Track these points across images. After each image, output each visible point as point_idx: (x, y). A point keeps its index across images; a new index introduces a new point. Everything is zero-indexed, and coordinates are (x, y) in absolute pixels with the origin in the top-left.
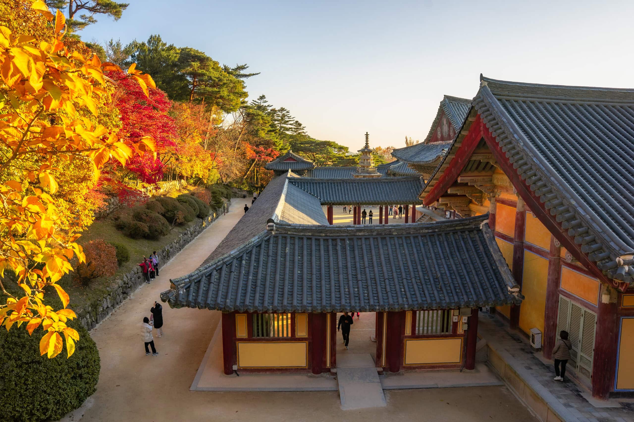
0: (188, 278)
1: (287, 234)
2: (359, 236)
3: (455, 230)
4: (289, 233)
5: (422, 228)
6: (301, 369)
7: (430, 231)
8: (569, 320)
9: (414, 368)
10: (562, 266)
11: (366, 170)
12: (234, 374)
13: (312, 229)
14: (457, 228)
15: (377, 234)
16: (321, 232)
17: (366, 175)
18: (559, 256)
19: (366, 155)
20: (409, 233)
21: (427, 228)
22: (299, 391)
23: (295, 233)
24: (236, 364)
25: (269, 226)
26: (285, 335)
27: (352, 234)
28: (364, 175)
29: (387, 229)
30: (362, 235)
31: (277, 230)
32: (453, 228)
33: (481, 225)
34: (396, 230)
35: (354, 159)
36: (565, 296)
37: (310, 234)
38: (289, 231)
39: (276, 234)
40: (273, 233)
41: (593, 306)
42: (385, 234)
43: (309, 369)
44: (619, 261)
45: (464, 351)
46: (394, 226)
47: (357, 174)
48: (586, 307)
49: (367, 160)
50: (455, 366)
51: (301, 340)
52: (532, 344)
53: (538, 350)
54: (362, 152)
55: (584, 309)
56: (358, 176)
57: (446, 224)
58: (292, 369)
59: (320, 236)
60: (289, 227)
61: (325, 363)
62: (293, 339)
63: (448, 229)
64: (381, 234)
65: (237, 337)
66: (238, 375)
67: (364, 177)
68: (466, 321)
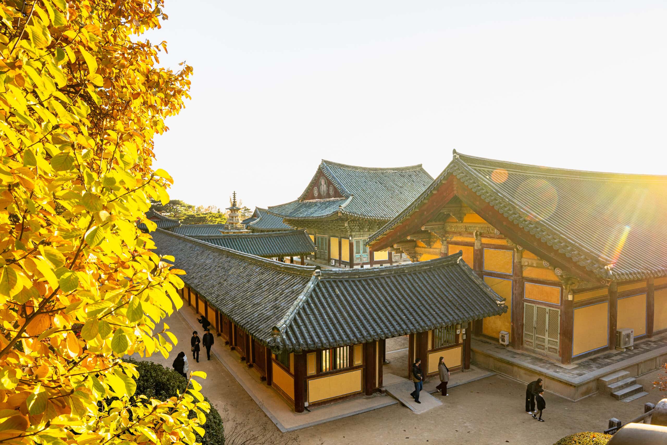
0: (284, 324)
1: (330, 278)
2: (382, 275)
3: (443, 265)
4: (332, 277)
5: (423, 266)
6: (358, 394)
7: (428, 267)
8: (535, 319)
9: (434, 376)
10: (525, 283)
11: (235, 227)
12: (305, 411)
13: (348, 273)
14: (444, 264)
15: (395, 273)
16: (355, 275)
17: (236, 231)
18: (522, 276)
19: (235, 212)
20: (415, 270)
21: (426, 266)
22: (372, 410)
23: (336, 277)
24: (306, 401)
25: (316, 273)
26: (345, 366)
27: (378, 274)
28: (234, 231)
29: (401, 268)
30: (384, 275)
31: (322, 276)
32: (441, 264)
33: (458, 260)
34: (407, 268)
35: (206, 217)
36: (529, 303)
37: (347, 277)
38: (332, 276)
39: (321, 279)
40: (319, 278)
41: (556, 305)
42: (400, 273)
43: (363, 392)
44: (607, 268)
45: (463, 356)
46: (405, 265)
47: (227, 231)
48: (550, 306)
49: (235, 217)
50: (458, 369)
51: (357, 368)
52: (503, 343)
53: (508, 345)
54: (230, 210)
55: (548, 309)
56: (228, 233)
57: (438, 261)
58: (351, 395)
59: (355, 278)
60: (332, 272)
61: (375, 384)
62: (351, 368)
63: (439, 265)
64: (397, 273)
65: (308, 375)
66: (309, 411)
67: (234, 233)
68: (464, 333)
